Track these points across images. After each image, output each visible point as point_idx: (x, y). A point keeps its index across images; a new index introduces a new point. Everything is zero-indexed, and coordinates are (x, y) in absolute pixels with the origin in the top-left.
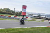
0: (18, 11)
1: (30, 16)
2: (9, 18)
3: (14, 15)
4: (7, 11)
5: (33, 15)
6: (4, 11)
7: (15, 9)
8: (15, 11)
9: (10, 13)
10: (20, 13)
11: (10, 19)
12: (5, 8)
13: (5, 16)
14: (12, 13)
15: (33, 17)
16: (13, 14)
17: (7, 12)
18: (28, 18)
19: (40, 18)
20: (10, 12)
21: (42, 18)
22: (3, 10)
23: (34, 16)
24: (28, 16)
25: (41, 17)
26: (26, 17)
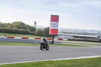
0: (42, 27)
1: (67, 37)
2: (24, 41)
3: (34, 35)
4: (20, 28)
5: (72, 33)
6: (14, 29)
7: (35, 23)
8: (36, 28)
9: (27, 31)
10: (47, 30)
11: (26, 44)
12: (15, 22)
13: (15, 38)
14: (31, 32)
15: (72, 38)
16: (31, 34)
17: (20, 30)
18: (62, 39)
19: (87, 39)
20: (26, 28)
21: (91, 40)
22: (12, 25)
23: (75, 37)
24: (62, 37)
25: (88, 37)
26: (59, 39)
